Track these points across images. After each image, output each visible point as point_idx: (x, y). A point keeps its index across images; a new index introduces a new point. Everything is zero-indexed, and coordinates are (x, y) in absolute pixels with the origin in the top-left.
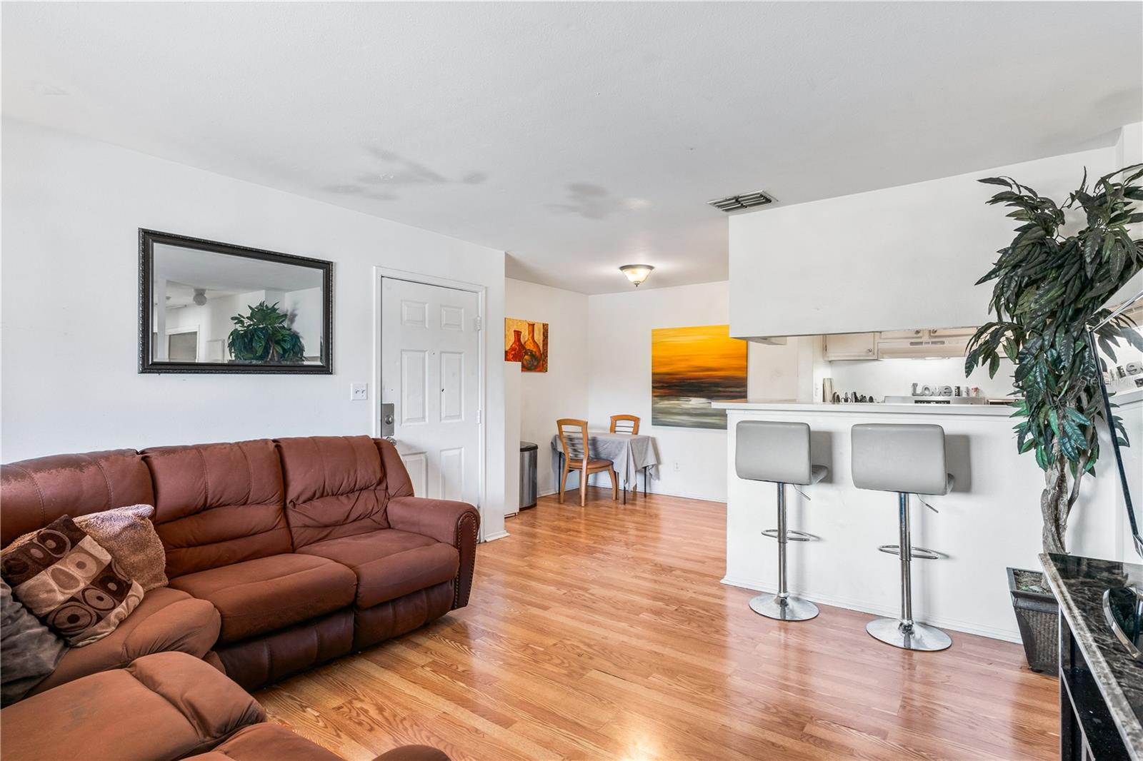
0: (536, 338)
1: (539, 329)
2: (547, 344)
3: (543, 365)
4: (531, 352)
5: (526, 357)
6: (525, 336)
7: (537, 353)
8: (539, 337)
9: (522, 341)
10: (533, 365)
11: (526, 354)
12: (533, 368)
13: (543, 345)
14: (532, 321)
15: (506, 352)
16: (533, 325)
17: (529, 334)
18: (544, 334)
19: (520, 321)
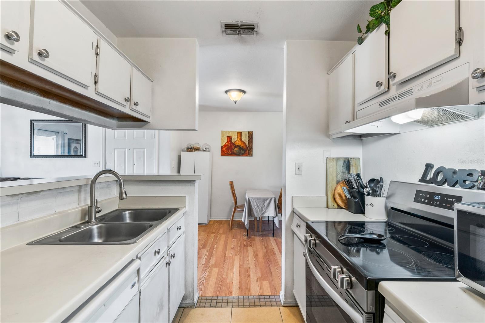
0: (243, 139)
1: (246, 135)
2: (252, 142)
3: (248, 153)
4: (240, 146)
5: (236, 149)
6: (235, 138)
7: (244, 147)
8: (245, 139)
9: (233, 141)
10: (241, 153)
11: (236, 147)
12: (241, 154)
13: (249, 143)
14: (240, 131)
15: (222, 147)
16: (241, 133)
17: (238, 138)
18: (249, 137)
19: (231, 131)
